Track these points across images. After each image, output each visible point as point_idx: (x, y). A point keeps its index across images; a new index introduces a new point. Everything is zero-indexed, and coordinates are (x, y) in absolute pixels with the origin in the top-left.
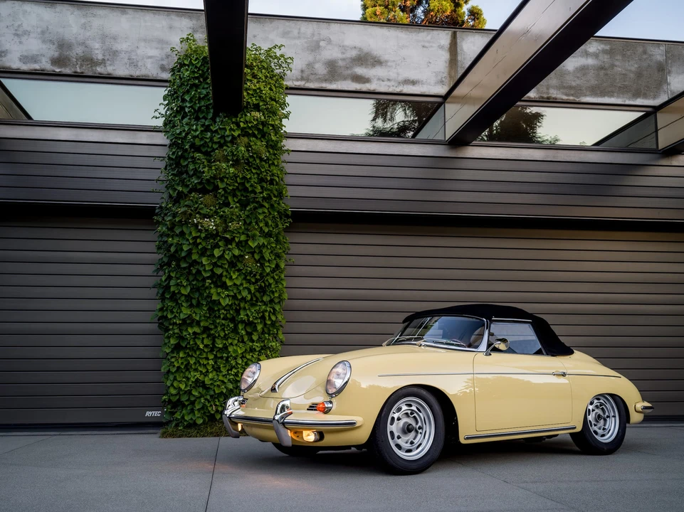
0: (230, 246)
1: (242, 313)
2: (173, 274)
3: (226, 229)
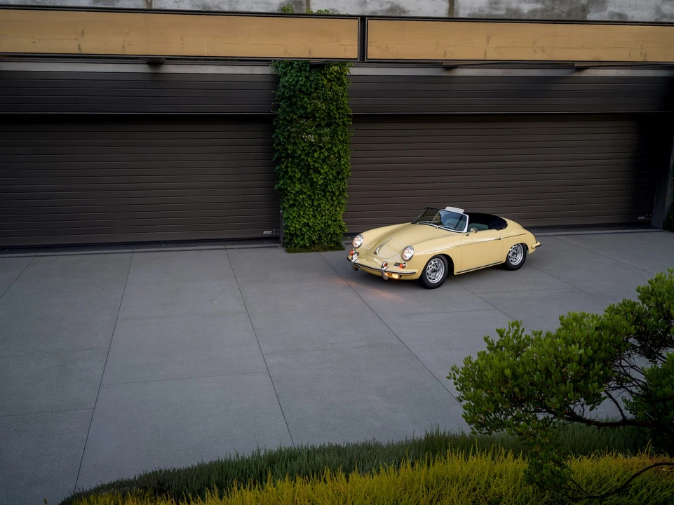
0: (322, 151)
2: (289, 165)
3: (320, 141)
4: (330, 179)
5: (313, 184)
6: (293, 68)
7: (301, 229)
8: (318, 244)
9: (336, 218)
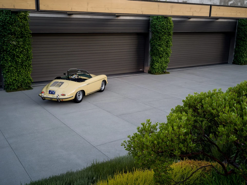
0: (20, 48)
1: (24, 63)
2: (5, 55)
3: (19, 44)
4: (24, 60)
5: (17, 63)
6: (3, 13)
7: (13, 82)
8: (21, 87)
9: (28, 76)
